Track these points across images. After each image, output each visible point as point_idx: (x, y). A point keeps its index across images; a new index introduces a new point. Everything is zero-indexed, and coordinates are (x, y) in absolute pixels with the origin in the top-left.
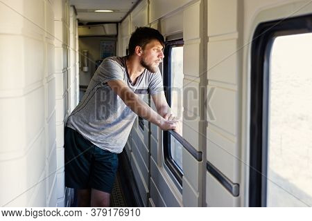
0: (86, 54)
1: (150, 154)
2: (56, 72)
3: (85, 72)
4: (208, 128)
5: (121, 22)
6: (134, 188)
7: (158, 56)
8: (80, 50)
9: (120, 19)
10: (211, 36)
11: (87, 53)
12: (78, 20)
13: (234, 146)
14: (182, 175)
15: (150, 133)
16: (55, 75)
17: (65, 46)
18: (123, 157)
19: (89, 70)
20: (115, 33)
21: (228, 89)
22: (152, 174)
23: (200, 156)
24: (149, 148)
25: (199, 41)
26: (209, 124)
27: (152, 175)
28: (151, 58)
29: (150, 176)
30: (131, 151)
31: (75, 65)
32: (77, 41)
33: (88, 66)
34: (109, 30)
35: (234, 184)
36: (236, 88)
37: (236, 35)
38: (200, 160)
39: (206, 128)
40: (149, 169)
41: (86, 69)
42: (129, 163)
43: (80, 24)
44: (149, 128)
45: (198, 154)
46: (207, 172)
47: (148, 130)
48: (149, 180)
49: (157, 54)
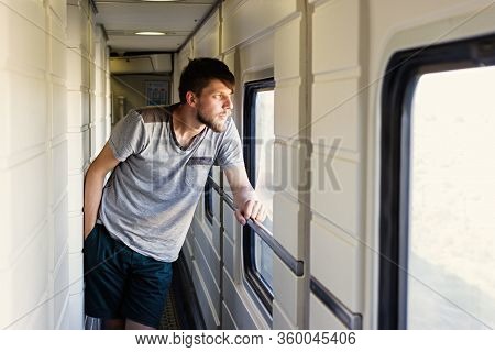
0: (122, 102)
1: (222, 264)
2: (69, 130)
4: (312, 223)
5: (178, 51)
7: (223, 107)
8: (113, 96)
9: (176, 47)
10: (318, 74)
11: (125, 100)
12: (109, 47)
13: (354, 251)
14: (272, 298)
15: (222, 229)
16: (68, 136)
17: (87, 88)
18: (180, 267)
20: (169, 68)
21: (344, 160)
22: (224, 295)
23: (300, 267)
24: (221, 255)
25: (299, 81)
26: (314, 216)
27: (226, 297)
28: (211, 111)
29: (222, 298)
30: (193, 258)
31: (104, 120)
32: (108, 81)
34: (159, 64)
35: (354, 314)
36: (357, 157)
37: (357, 72)
38: (300, 274)
39: (309, 223)
40: (221, 287)
42: (190, 278)
43: (113, 54)
44: (221, 221)
45: (296, 264)
46: (312, 295)
47: (219, 225)
48: (221, 305)
49: (221, 103)
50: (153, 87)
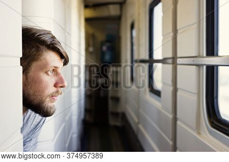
41: (91, 49)
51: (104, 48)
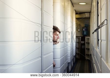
0: (79, 25)
3: (79, 31)
5: (91, 12)
6: (92, 65)
19: (80, 30)
20: (89, 16)
33: (80, 29)
34: (87, 15)
41: (79, 30)
50: (86, 21)
51: (84, 30)
